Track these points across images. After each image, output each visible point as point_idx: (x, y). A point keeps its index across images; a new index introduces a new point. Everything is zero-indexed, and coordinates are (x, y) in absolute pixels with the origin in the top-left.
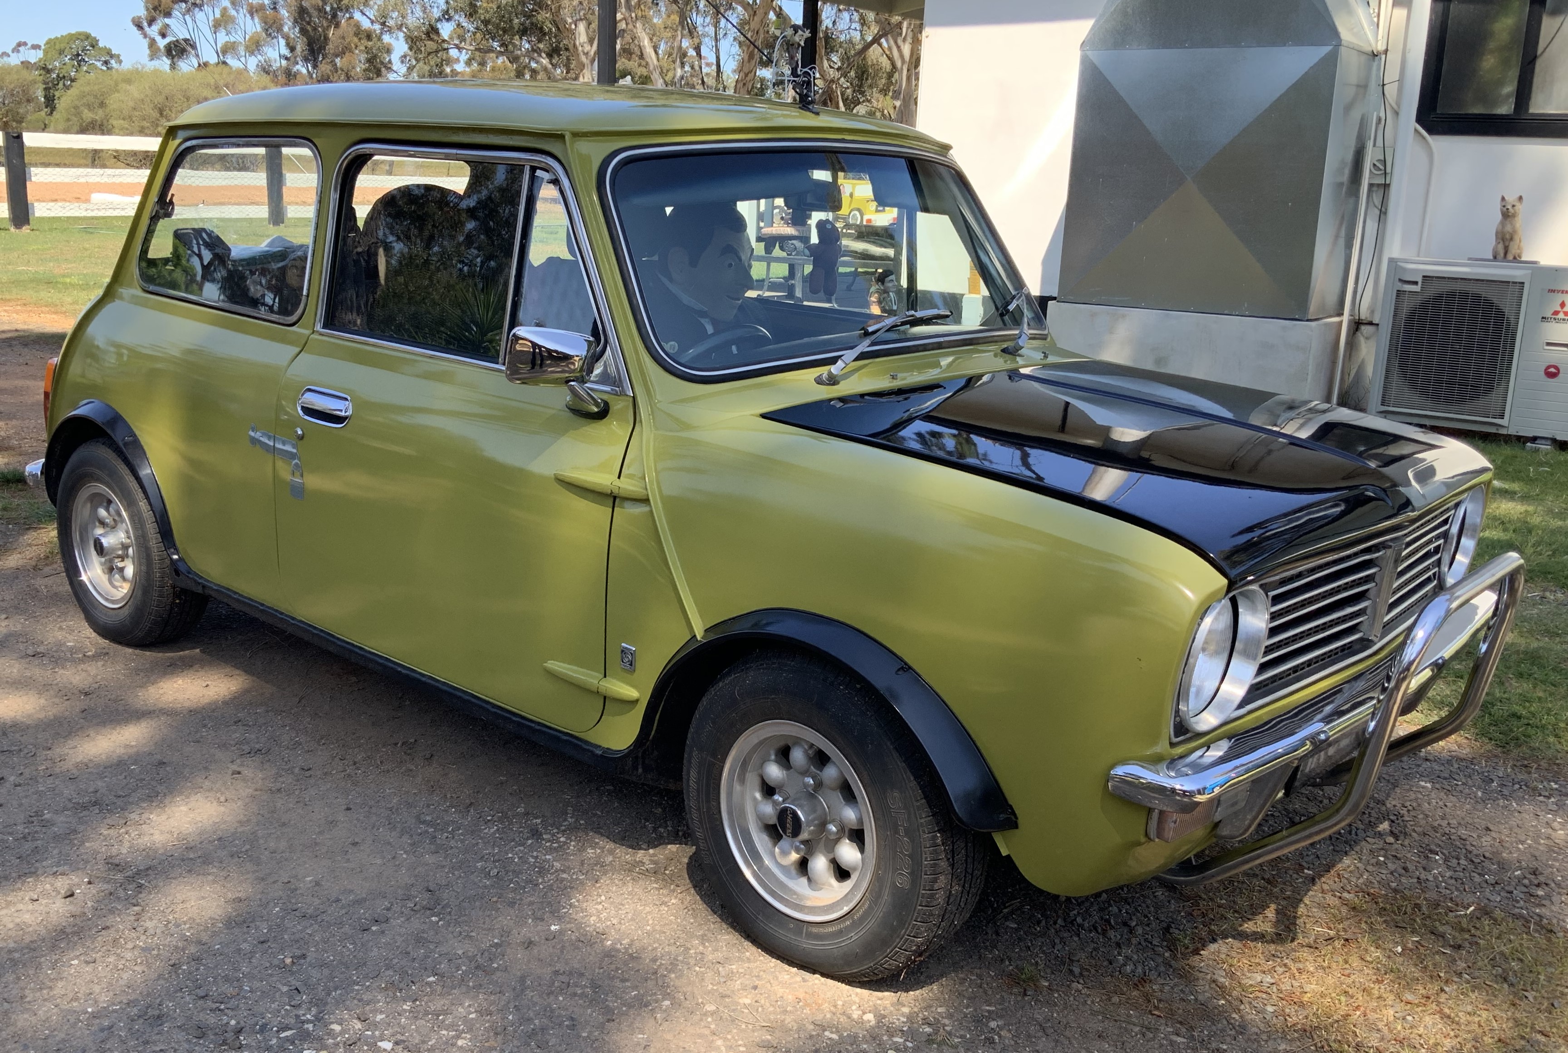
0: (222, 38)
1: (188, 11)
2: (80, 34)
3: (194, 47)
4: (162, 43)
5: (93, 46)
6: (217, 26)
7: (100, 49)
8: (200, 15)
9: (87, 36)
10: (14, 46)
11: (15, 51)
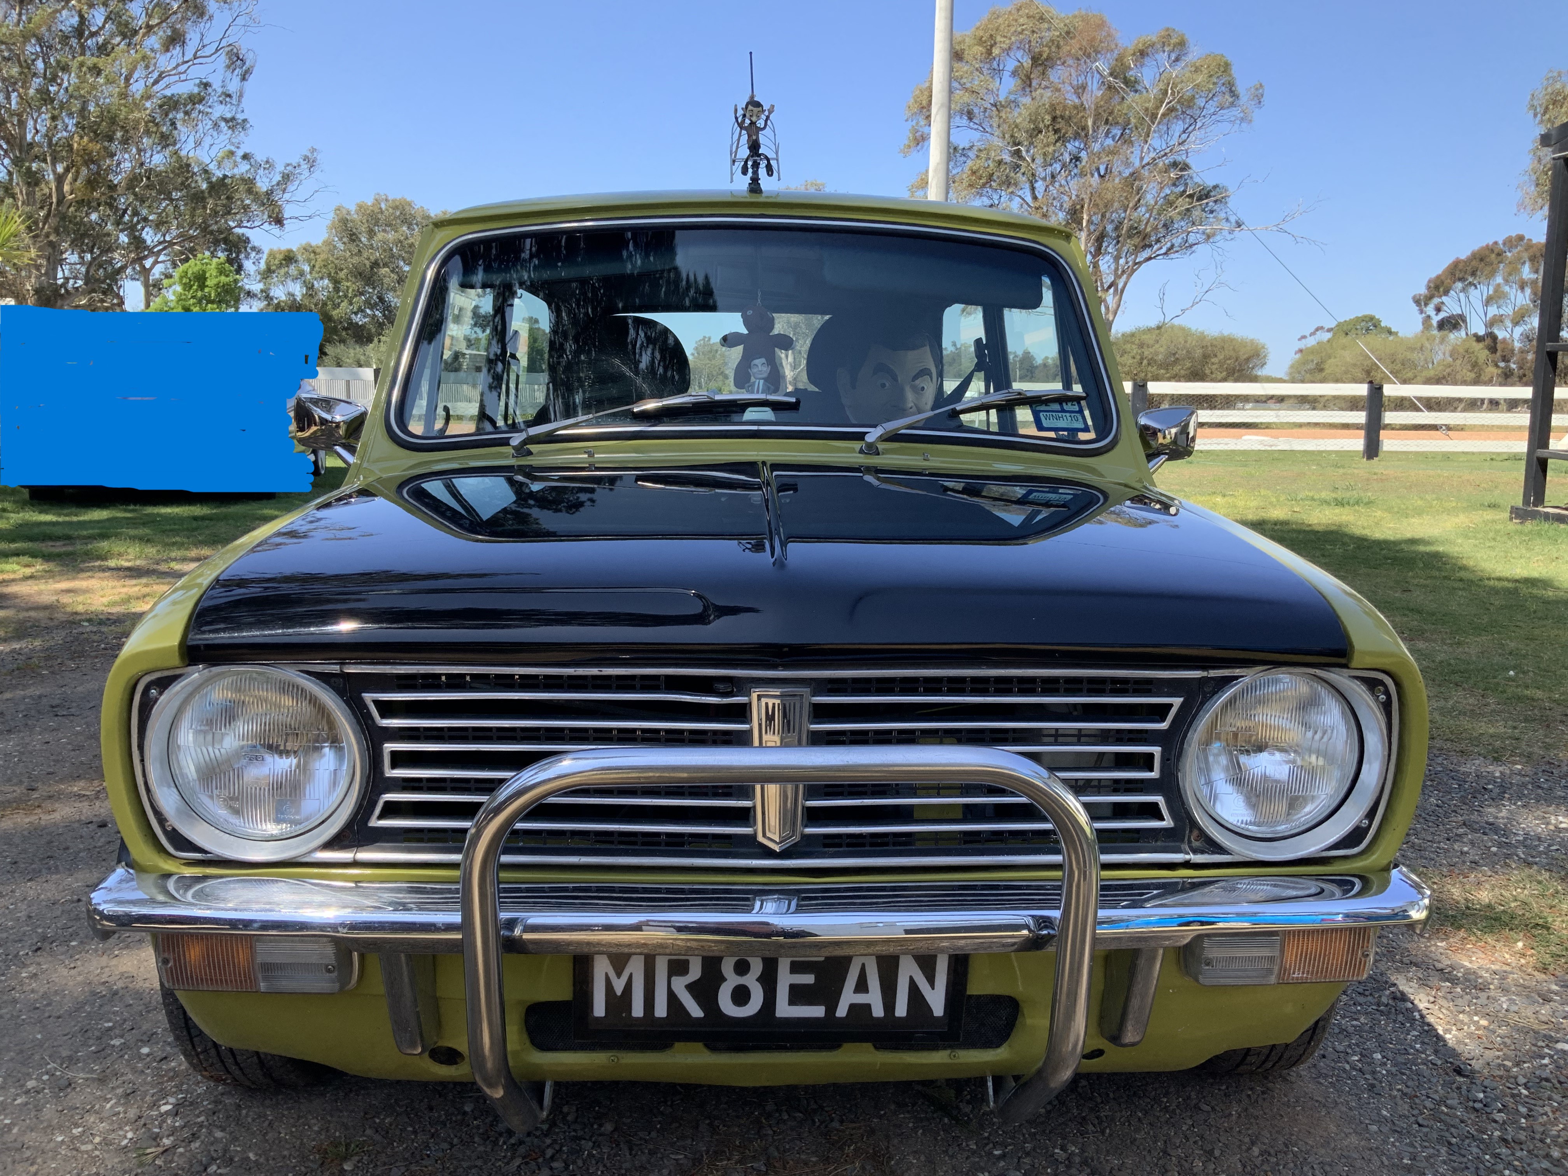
0: (1493, 311)
1: (1463, 290)
2: (1365, 316)
3: (1465, 321)
4: (1436, 319)
5: (1375, 326)
6: (1488, 302)
7: (1382, 328)
8: (1473, 293)
9: (1372, 318)
10: (1312, 330)
11: (1312, 334)
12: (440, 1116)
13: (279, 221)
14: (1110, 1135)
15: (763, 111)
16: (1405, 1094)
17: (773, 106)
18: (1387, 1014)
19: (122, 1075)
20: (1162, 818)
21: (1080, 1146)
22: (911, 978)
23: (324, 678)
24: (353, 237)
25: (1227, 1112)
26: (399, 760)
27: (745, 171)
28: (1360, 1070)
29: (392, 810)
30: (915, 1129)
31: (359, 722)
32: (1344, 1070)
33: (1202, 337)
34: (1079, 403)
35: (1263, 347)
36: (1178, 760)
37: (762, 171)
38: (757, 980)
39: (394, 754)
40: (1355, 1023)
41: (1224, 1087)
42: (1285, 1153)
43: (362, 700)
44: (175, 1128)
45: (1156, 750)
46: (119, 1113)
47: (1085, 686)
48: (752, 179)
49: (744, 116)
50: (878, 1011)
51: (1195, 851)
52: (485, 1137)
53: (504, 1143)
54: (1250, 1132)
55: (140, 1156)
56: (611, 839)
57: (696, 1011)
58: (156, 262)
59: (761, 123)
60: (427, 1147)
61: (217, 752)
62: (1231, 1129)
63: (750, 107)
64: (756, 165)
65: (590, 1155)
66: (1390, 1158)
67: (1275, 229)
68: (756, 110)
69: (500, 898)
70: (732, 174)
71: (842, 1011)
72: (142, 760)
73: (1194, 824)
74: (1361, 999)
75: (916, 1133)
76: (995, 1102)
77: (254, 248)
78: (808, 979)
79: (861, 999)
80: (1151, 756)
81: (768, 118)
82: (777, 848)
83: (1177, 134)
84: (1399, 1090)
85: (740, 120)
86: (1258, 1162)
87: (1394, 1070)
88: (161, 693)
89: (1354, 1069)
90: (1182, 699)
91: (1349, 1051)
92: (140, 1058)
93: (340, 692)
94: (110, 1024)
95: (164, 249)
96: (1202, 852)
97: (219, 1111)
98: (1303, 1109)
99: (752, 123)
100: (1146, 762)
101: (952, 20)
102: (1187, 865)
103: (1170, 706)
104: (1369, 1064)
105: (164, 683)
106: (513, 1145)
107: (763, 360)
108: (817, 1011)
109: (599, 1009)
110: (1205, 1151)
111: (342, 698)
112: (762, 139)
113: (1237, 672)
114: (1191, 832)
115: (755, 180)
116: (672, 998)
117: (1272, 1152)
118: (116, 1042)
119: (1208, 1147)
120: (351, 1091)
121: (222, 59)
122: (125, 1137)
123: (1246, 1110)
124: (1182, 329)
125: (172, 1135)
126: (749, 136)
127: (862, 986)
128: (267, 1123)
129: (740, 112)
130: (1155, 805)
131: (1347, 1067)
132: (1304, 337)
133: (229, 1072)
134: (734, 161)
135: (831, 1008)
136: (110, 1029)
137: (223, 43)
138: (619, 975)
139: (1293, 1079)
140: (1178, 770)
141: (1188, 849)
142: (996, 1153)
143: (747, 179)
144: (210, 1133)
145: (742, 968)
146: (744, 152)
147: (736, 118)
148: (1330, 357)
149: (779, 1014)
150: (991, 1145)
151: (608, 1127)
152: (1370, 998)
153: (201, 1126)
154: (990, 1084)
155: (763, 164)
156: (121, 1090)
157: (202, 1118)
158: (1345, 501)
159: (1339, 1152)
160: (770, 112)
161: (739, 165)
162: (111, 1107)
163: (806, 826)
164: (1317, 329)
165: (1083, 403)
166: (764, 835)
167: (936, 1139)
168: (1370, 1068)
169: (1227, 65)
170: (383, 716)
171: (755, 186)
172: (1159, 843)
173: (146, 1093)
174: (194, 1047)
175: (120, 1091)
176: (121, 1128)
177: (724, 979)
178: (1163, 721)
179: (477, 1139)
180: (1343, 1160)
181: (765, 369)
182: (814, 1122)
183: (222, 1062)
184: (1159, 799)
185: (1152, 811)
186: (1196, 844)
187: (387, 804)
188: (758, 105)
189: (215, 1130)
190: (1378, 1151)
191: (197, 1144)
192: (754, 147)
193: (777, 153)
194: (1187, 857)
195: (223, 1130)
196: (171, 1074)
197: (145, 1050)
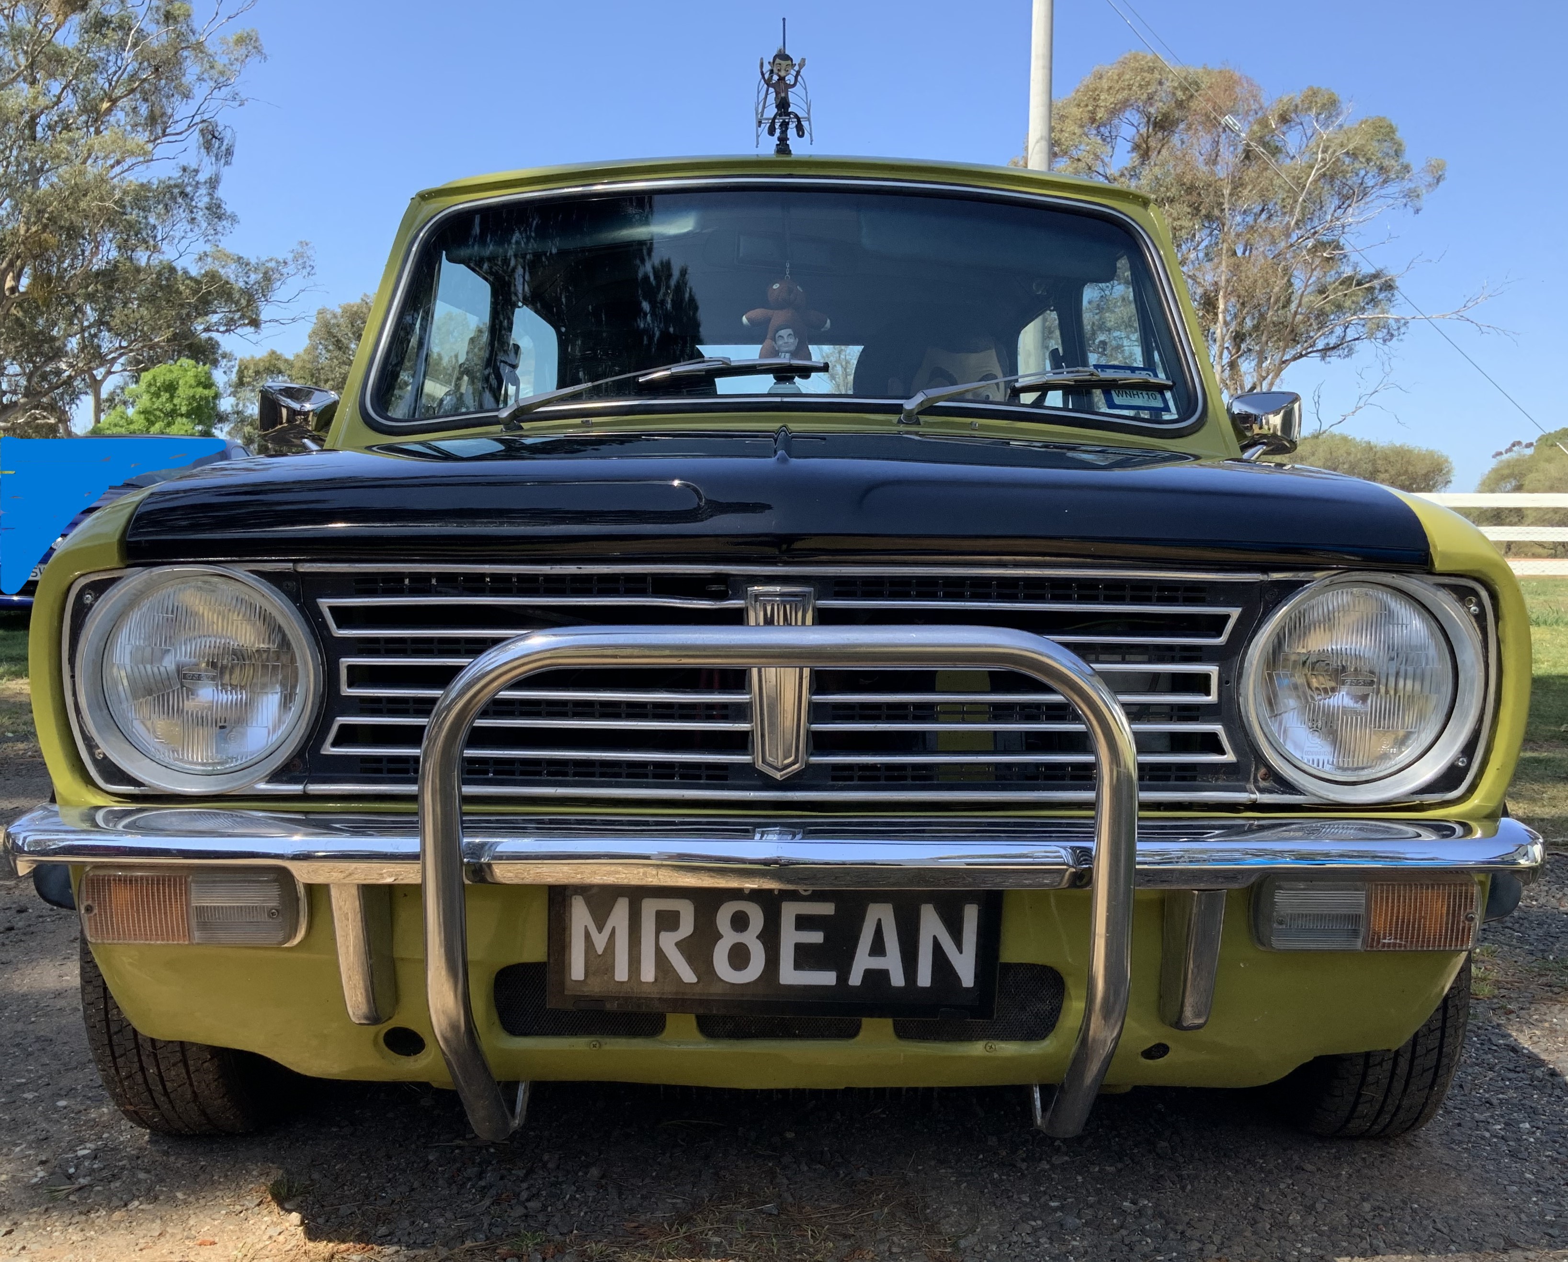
10: (1508, 446)
11: (1509, 450)
12: (399, 1164)
13: (255, 323)
14: (1192, 1191)
15: (793, 65)
16: (1556, 1160)
17: (804, 60)
18: (1541, 1090)
19: (35, 1123)
20: (1222, 752)
21: (1154, 1200)
22: (935, 938)
23: (273, 578)
24: (340, 345)
25: (1336, 1172)
26: (358, 676)
27: (771, 132)
28: (1503, 1138)
29: (347, 736)
30: (958, 1183)
31: (313, 632)
32: (1483, 1138)
33: (1370, 448)
34: (1163, 395)
35: (1446, 461)
36: (1239, 683)
37: (792, 132)
38: (758, 937)
39: (350, 668)
40: (1501, 1096)
41: (1334, 1151)
42: (1402, 1209)
43: (317, 606)
44: (94, 1170)
45: (1213, 670)
46: (30, 1155)
47: (1128, 593)
48: (779, 139)
49: (772, 72)
50: (898, 980)
51: (1262, 791)
52: (451, 1181)
53: (473, 1186)
54: (1362, 1190)
55: (52, 1192)
56: (591, 770)
57: (688, 975)
58: (109, 373)
59: (790, 79)
60: (383, 1190)
61: (156, 670)
62: (1339, 1187)
63: (778, 61)
64: (785, 126)
65: (573, 1198)
66: (1529, 1215)
67: (1455, 316)
68: (784, 63)
69: (463, 822)
70: (758, 136)
71: (855, 979)
72: (73, 677)
73: (1261, 760)
74: (1512, 1075)
75: (959, 1186)
76: (1043, 1117)
77: (224, 356)
78: (816, 937)
79: (877, 963)
80: (1207, 677)
81: (798, 73)
82: (778, 776)
83: (1331, 211)
84: (1547, 1156)
85: (767, 76)
86: (1369, 1217)
87: (1544, 1138)
88: (96, 599)
89: (1495, 1137)
90: (1240, 609)
91: (1491, 1121)
92: (56, 1110)
93: (293, 597)
94: (23, 1080)
95: (121, 355)
96: (1270, 791)
97: (145, 1156)
98: (1429, 1172)
99: (782, 79)
100: (1200, 683)
101: (1051, 69)
102: (1255, 806)
103: (1227, 617)
104: (1514, 1132)
105: (100, 588)
106: (484, 1187)
107: (789, 331)
108: (828, 978)
109: (577, 971)
110: (1305, 1206)
111: (295, 604)
112: (792, 98)
113: (1302, 576)
114: (1257, 769)
115: (783, 140)
116: (660, 957)
117: (1386, 1207)
118: (29, 1096)
119: (1309, 1203)
120: (297, 1141)
121: (195, 138)
122: (36, 1176)
123: (1359, 1171)
124: (1345, 439)
125: (90, 1175)
126: (777, 93)
127: (878, 948)
128: (198, 1168)
129: (767, 68)
130: (1214, 736)
131: (1487, 1135)
132: (1500, 454)
133: (156, 1106)
134: (760, 123)
135: (843, 977)
136: (20, 1085)
137: (197, 119)
138: (600, 929)
139: (1421, 1145)
140: (1239, 694)
141: (1253, 787)
142: (1053, 1204)
143: (774, 140)
144: (134, 1175)
145: (740, 922)
146: (771, 111)
147: (763, 74)
148: (1531, 471)
149: (783, 981)
150: (1047, 1197)
151: (594, 1172)
152: (1521, 1075)
153: (123, 1168)
154: (1037, 1095)
155: (792, 126)
156: (33, 1137)
157: (124, 1162)
158: (1541, 619)
159: (1468, 1210)
160: (801, 66)
161: (765, 127)
162: (22, 1150)
163: (812, 755)
164: (1514, 445)
165: (1168, 395)
166: (764, 761)
167: (982, 1192)
168: (1514, 1136)
169: (1391, 130)
170: (339, 627)
171: (783, 147)
172: (1220, 783)
173: (60, 1140)
174: (117, 1070)
175: (31, 1137)
176: (31, 1169)
177: (719, 936)
178: (1220, 635)
179: (441, 1182)
180: (1473, 1216)
181: (792, 340)
182: (838, 1174)
183: (150, 1091)
184: (1217, 728)
185: (1211, 743)
186: (1262, 784)
187: (342, 727)
188: (787, 58)
189: (138, 1172)
190: (1518, 1210)
191: (118, 1184)
192: (783, 105)
193: (809, 113)
194: (1253, 796)
195: (148, 1172)
196: (92, 1123)
197: (62, 1103)
